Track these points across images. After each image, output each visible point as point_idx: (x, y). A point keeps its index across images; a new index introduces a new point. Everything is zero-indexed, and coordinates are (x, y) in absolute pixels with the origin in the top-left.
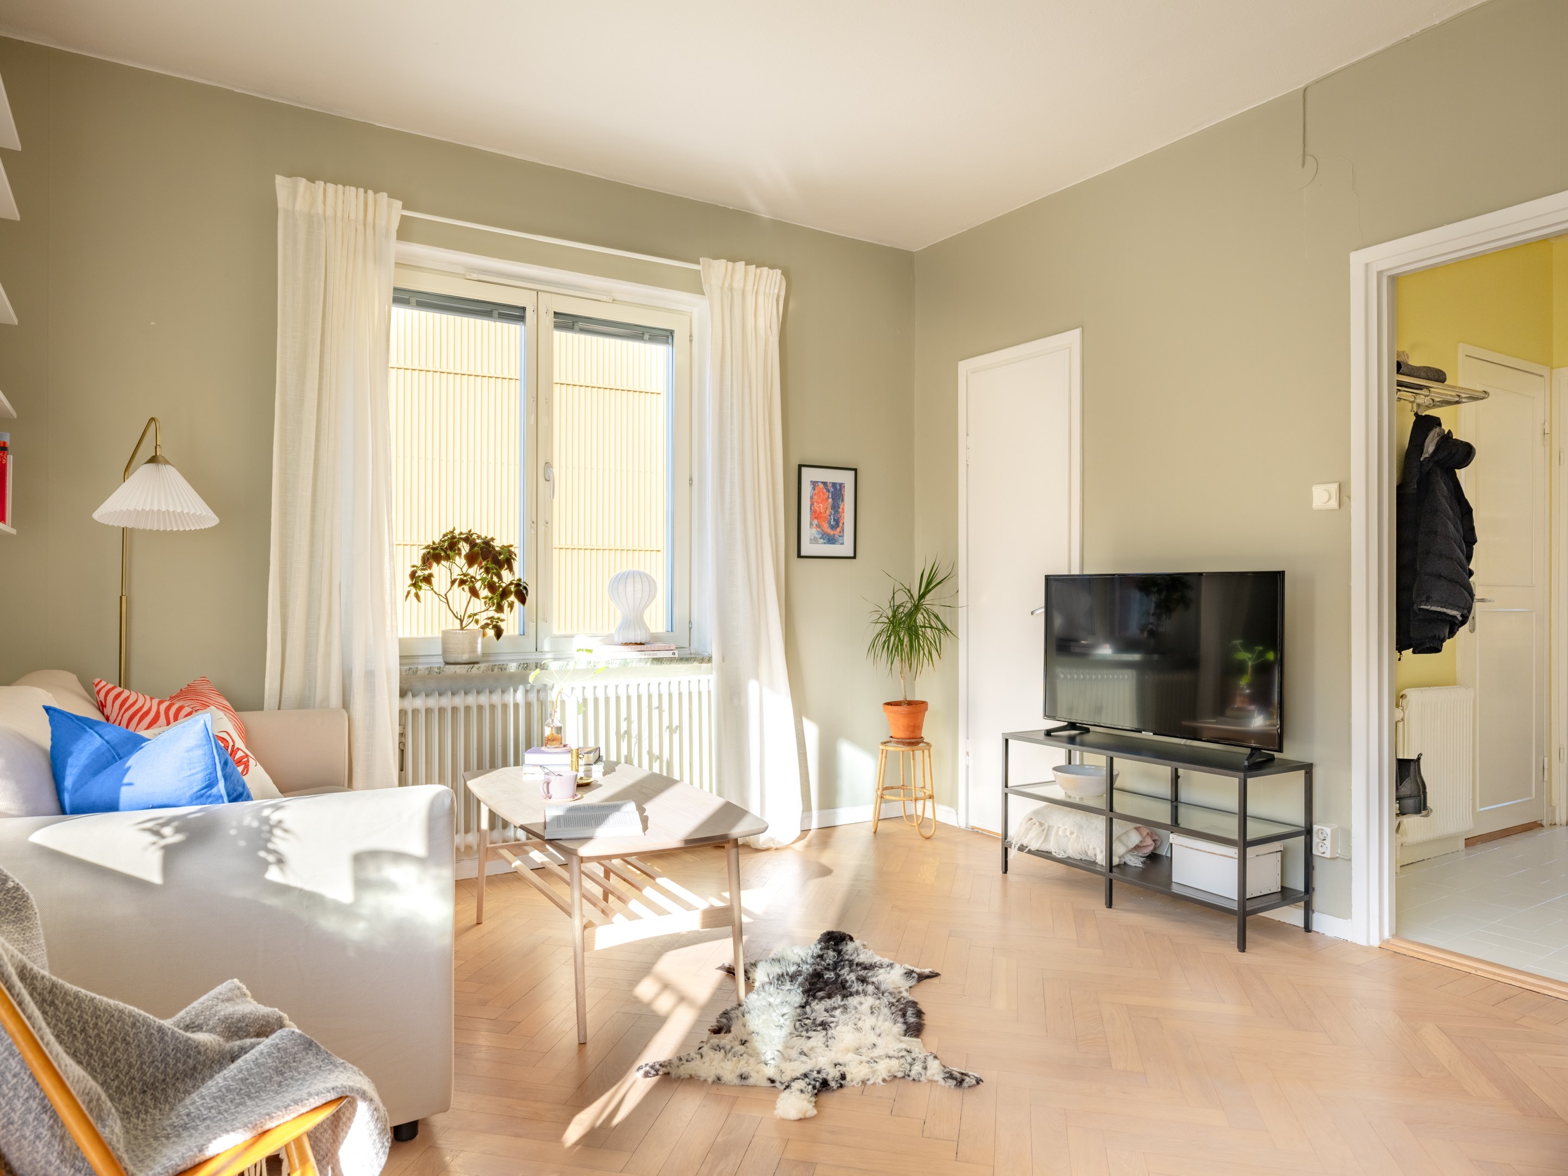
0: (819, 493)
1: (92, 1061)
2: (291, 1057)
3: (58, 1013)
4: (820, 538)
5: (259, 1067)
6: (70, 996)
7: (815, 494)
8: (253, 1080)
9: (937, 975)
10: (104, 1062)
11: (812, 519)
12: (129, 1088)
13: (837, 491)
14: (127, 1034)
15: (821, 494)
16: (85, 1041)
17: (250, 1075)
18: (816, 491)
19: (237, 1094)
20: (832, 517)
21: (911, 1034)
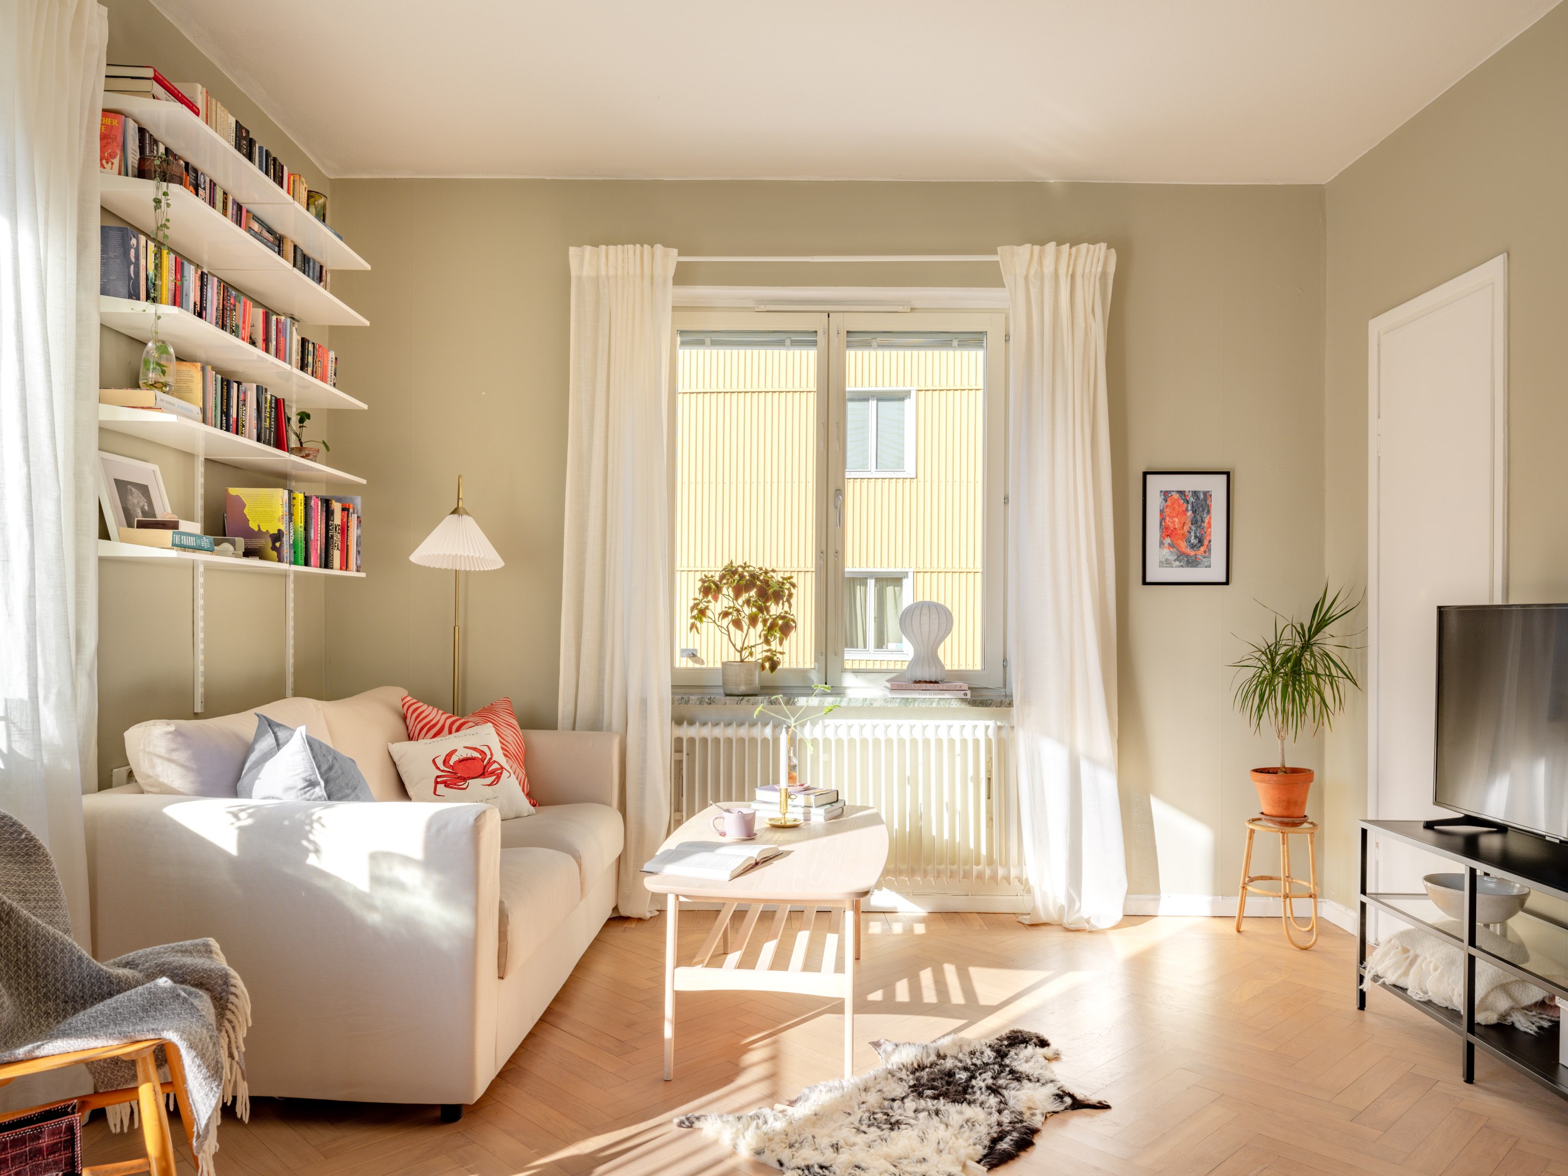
0: (1172, 505)
1: (29, 970)
2: (159, 1001)
3: (10, 930)
4: (1175, 561)
5: (130, 1002)
6: (21, 920)
7: (1167, 507)
8: (122, 1010)
9: (1108, 1107)
10: (38, 973)
11: (1162, 537)
12: (54, 997)
13: (1201, 503)
14: (56, 956)
15: (1176, 505)
16: (26, 955)
17: (121, 1006)
18: (1169, 503)
19: (107, 1018)
20: (1193, 534)
21: (988, 1162)
